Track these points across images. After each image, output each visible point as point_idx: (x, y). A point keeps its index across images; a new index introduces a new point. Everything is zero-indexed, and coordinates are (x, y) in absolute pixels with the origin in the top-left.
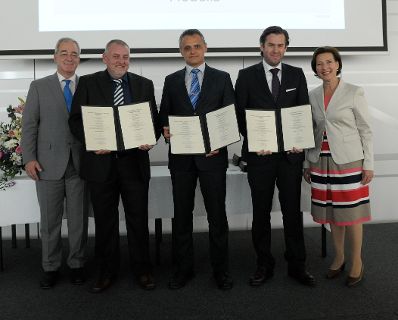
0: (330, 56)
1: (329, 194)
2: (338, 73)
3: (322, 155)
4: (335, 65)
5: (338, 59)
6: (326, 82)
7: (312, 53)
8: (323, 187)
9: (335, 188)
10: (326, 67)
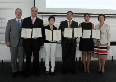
0: (103, 17)
1: (98, 51)
2: (104, 21)
3: (97, 41)
4: (104, 19)
5: (105, 17)
6: (100, 23)
7: (98, 15)
8: (97, 49)
9: (99, 49)
10: (101, 19)
